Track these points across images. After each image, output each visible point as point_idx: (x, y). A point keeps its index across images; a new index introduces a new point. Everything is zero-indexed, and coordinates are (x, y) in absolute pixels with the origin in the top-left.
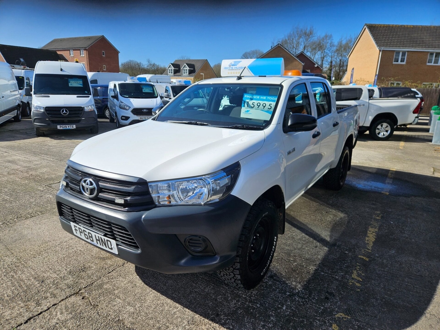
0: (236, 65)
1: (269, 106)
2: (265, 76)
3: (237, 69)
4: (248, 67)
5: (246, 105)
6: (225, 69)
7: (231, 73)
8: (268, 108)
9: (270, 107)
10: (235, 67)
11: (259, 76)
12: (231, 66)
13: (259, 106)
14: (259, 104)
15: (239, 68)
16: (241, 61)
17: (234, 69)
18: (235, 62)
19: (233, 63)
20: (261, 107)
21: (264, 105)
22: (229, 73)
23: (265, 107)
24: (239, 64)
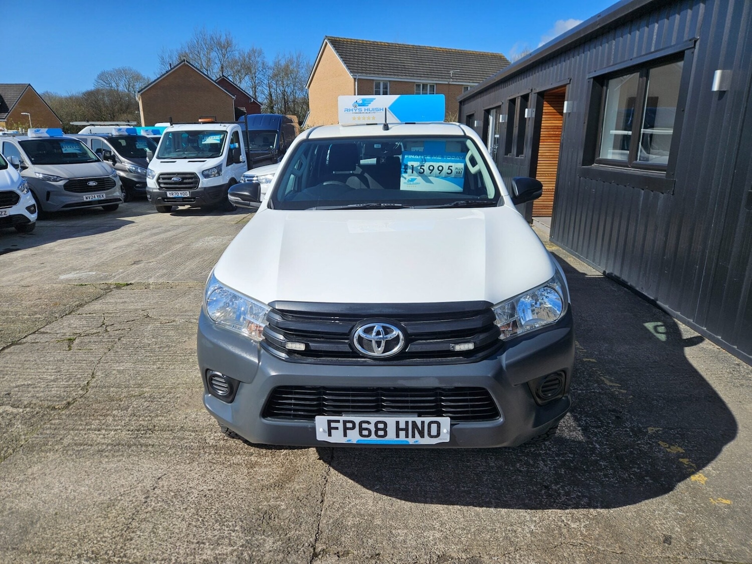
0: (368, 105)
1: (449, 169)
2: (415, 123)
3: (369, 112)
4: (389, 108)
5: (409, 171)
6: (346, 112)
7: (359, 118)
8: (447, 173)
9: (449, 171)
10: (366, 108)
11: (406, 123)
12: (358, 107)
13: (432, 170)
14: (431, 168)
15: (373, 109)
16: (374, 99)
17: (363, 111)
18: (364, 100)
19: (361, 102)
20: (436, 171)
21: (440, 168)
22: (354, 119)
23: (441, 171)
24: (372, 103)
